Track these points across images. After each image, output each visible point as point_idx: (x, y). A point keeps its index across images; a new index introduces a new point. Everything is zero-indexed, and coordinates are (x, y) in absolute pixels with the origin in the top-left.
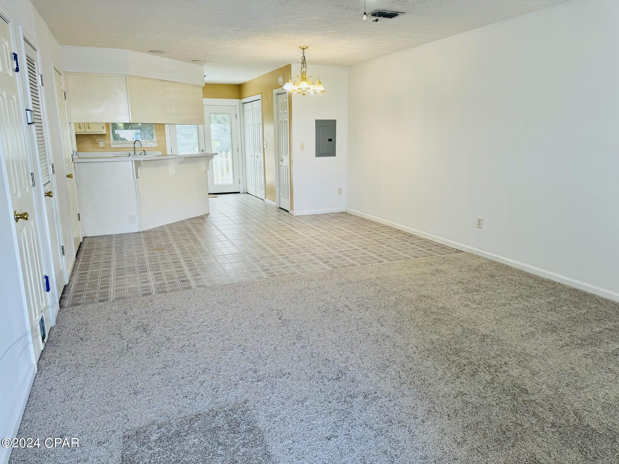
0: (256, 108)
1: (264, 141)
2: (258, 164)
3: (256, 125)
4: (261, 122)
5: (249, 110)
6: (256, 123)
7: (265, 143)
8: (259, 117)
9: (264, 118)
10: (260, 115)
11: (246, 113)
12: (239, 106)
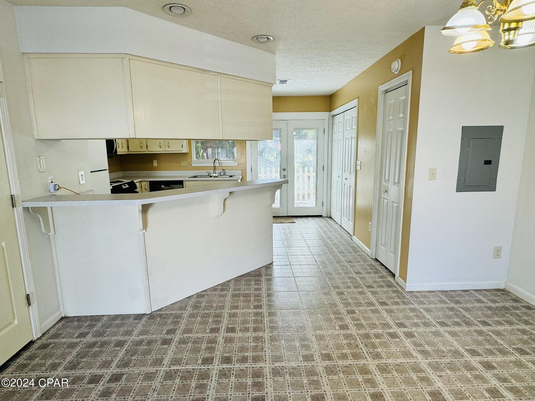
0: (349, 119)
1: (357, 160)
2: (346, 188)
3: (347, 141)
4: (355, 136)
5: (339, 122)
6: (347, 137)
7: (358, 163)
8: (352, 129)
9: (359, 131)
10: (355, 127)
11: (336, 127)
12: (328, 120)
